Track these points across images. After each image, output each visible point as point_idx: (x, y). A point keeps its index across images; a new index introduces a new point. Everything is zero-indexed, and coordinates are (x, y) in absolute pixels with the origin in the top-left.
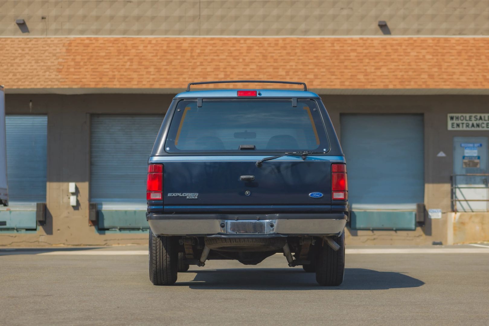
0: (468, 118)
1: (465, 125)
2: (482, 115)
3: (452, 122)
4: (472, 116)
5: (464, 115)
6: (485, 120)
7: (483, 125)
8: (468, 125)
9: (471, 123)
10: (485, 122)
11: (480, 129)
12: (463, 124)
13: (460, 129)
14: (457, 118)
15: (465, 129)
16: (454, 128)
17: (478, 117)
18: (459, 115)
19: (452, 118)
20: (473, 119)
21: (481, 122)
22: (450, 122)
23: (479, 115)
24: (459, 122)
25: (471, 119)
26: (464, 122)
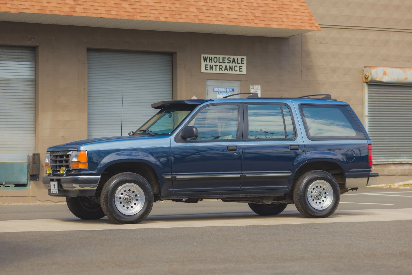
0: (221, 61)
1: (218, 68)
2: (236, 57)
3: (206, 63)
4: (225, 58)
5: (218, 56)
6: (238, 63)
7: (236, 68)
8: (221, 67)
9: (224, 65)
10: (238, 65)
11: (234, 72)
12: (216, 66)
13: (214, 71)
14: (211, 59)
15: (218, 71)
16: (208, 70)
17: (231, 60)
18: (213, 56)
19: (205, 59)
20: (226, 61)
21: (234, 64)
22: (203, 64)
23: (232, 57)
24: (213, 64)
25: (224, 61)
26: (217, 64)
